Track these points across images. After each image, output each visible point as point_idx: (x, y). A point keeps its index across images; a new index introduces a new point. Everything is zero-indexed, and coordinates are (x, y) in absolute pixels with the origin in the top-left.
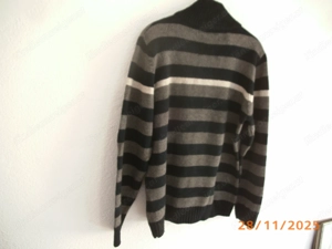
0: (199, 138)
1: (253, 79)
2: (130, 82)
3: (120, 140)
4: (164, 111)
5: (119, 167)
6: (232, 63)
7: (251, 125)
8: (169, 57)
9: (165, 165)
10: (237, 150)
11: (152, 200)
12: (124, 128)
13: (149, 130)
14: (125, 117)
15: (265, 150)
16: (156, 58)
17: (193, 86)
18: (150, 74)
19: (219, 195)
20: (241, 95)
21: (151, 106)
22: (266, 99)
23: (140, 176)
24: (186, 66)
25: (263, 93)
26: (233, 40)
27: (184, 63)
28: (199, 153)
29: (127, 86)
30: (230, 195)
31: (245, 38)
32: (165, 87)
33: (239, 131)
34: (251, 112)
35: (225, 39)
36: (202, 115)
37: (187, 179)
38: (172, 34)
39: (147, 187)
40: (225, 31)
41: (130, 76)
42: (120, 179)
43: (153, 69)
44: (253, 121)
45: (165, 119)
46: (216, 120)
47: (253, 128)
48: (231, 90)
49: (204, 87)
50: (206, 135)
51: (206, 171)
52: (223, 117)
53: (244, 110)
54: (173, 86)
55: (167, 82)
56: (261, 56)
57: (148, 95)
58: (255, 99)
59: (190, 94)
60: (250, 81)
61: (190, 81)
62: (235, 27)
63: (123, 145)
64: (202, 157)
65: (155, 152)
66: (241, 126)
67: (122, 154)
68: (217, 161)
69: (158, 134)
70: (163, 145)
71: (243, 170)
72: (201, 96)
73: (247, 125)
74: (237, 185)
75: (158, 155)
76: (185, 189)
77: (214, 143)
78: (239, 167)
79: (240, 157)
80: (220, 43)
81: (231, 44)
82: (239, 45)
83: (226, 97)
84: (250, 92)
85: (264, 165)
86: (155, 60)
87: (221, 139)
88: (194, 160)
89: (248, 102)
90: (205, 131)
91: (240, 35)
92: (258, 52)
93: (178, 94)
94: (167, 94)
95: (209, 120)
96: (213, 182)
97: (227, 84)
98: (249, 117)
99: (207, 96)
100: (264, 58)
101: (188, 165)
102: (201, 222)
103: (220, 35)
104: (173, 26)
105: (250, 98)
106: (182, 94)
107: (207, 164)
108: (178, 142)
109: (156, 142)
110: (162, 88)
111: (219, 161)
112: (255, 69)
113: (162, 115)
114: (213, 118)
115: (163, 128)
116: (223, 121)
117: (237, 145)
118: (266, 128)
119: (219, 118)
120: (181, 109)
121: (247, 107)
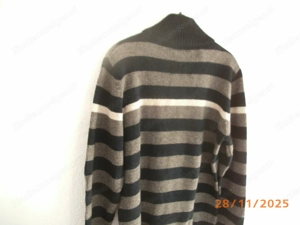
0: (174, 162)
1: (229, 96)
2: (97, 108)
3: (87, 173)
4: (136, 137)
6: (206, 81)
7: (229, 145)
8: (138, 79)
9: (139, 194)
10: (215, 170)
12: (91, 158)
13: (119, 159)
14: (92, 147)
15: (244, 169)
16: (124, 80)
17: (166, 107)
18: (118, 99)
19: (199, 216)
20: (217, 113)
21: (121, 133)
22: (243, 116)
23: (113, 208)
24: (157, 87)
25: (240, 110)
26: (207, 56)
27: (155, 83)
28: (175, 177)
30: (210, 216)
31: (219, 53)
32: (136, 111)
33: (217, 152)
34: (228, 132)
35: (198, 55)
36: (178, 137)
37: (163, 205)
38: (140, 53)
39: (120, 220)
40: (198, 48)
41: (95, 101)
42: (90, 215)
43: (120, 93)
44: (231, 141)
45: (136, 146)
46: (192, 141)
47: (232, 147)
49: (178, 108)
50: (182, 157)
51: (184, 196)
52: (198, 138)
53: (221, 130)
54: (145, 109)
55: (136, 106)
56: (236, 72)
57: (116, 122)
59: (163, 116)
60: (226, 98)
61: (162, 102)
62: (208, 43)
63: (91, 177)
64: (179, 181)
65: (127, 182)
66: (219, 147)
67: (90, 188)
68: (194, 184)
69: (129, 163)
70: (136, 174)
71: (223, 189)
72: (175, 117)
73: (225, 145)
74: (217, 207)
75: (131, 185)
76: (163, 217)
77: (191, 166)
78: (218, 188)
79: (219, 178)
80: (193, 60)
81: (205, 60)
82: (212, 61)
83: (201, 116)
84: (226, 110)
85: (244, 185)
86: (123, 82)
87: (198, 161)
88: (170, 186)
89: (224, 121)
90: (180, 154)
91: (213, 51)
92: (233, 68)
93: (149, 117)
94: (138, 119)
95: (185, 142)
96: (191, 206)
97: (202, 103)
98: (227, 137)
99: (181, 117)
100: (240, 74)
101: (164, 191)
103: (193, 51)
104: (141, 44)
105: (227, 117)
106: (154, 117)
107: (184, 188)
108: (152, 167)
109: (128, 171)
110: (132, 112)
111: (196, 184)
112: (230, 85)
113: (133, 142)
114: (188, 139)
115: (135, 155)
116: (199, 142)
117: (215, 166)
118: (244, 147)
119: (195, 139)
120: (154, 133)
121: (224, 126)
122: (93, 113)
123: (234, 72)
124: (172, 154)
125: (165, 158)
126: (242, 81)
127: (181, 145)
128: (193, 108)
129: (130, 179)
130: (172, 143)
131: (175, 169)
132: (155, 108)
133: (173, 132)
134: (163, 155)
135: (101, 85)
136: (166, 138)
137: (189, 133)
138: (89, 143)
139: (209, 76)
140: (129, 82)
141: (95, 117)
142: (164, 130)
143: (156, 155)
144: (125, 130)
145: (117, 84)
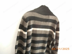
0: (40, 45)
2: (20, 30)
3: (16, 48)
4: (30, 39)
6: (50, 24)
7: (54, 41)
8: (32, 22)
9: (30, 53)
13: (25, 45)
14: (18, 41)
16: (28, 23)
17: (39, 31)
20: (52, 32)
21: (26, 38)
22: (59, 34)
25: (58, 32)
26: (51, 17)
27: (36, 24)
31: (54, 17)
32: (31, 31)
33: (51, 43)
34: (55, 38)
35: (48, 17)
36: (41, 39)
38: (33, 15)
40: (49, 15)
43: (27, 27)
45: (30, 41)
46: (45, 40)
47: (55, 42)
49: (42, 31)
53: (53, 37)
54: (33, 31)
56: (58, 22)
57: (25, 35)
59: (38, 33)
60: (55, 29)
64: (41, 50)
72: (41, 33)
78: (50, 52)
79: (51, 49)
80: (47, 18)
81: (50, 19)
82: (52, 19)
83: (48, 33)
87: (46, 45)
88: (38, 51)
89: (54, 35)
91: (53, 16)
92: (57, 21)
93: (34, 33)
94: (31, 34)
95: (43, 40)
97: (48, 30)
99: (43, 33)
100: (59, 23)
101: (37, 53)
103: (47, 16)
104: (34, 13)
105: (55, 34)
106: (35, 33)
107: (42, 52)
108: (34, 46)
109: (27, 48)
110: (29, 32)
111: (45, 51)
112: (56, 25)
114: (44, 39)
115: (30, 43)
116: (47, 40)
117: (50, 46)
118: (58, 42)
119: (46, 39)
120: (35, 37)
122: (18, 32)
123: (57, 22)
124: (39, 43)
125: (37, 44)
126: (59, 25)
127: (42, 41)
128: (46, 31)
129: (28, 50)
130: (40, 40)
131: (40, 47)
132: (36, 31)
133: (40, 37)
134: (37, 43)
135: (21, 24)
136: (38, 39)
137: (44, 37)
138: (17, 40)
139: (51, 23)
141: (19, 33)
142: (38, 37)
143: (35, 43)
145: (26, 24)
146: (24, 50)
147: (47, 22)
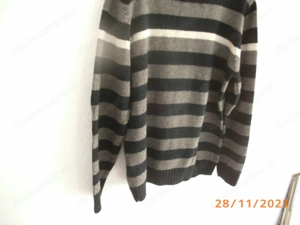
0: (182, 97)
1: (241, 30)
2: (103, 35)
3: (94, 102)
4: (143, 68)
5: (94, 133)
6: (218, 13)
7: (237, 82)
8: (146, 6)
9: (145, 128)
10: (221, 109)
11: (132, 165)
12: (98, 88)
13: (126, 91)
14: (98, 76)
15: (251, 108)
17: (175, 39)
19: (202, 155)
20: (227, 49)
21: (128, 63)
22: (254, 53)
23: (119, 140)
24: (167, 16)
25: (251, 47)
27: (164, 12)
28: (181, 112)
29: (99, 40)
30: (213, 155)
32: (143, 40)
33: (224, 90)
34: (237, 68)
36: (186, 72)
37: (169, 140)
39: (126, 152)
41: (101, 28)
42: (96, 145)
43: (128, 19)
44: (240, 78)
45: (144, 77)
46: (200, 77)
47: (240, 85)
48: (217, 44)
49: (187, 40)
51: (189, 132)
52: (207, 74)
53: (231, 66)
54: (153, 39)
55: (145, 34)
56: (251, 4)
57: (124, 50)
58: (242, 53)
59: (171, 48)
60: (237, 32)
61: (171, 33)
63: (97, 107)
64: (185, 117)
65: (134, 114)
66: (227, 83)
67: (97, 118)
68: (200, 121)
69: (136, 95)
70: (142, 107)
71: (227, 130)
72: (184, 50)
73: (233, 82)
74: (220, 145)
75: (138, 117)
76: (167, 152)
77: (198, 103)
78: (223, 127)
79: (224, 116)
83: (211, 51)
84: (236, 44)
85: (249, 124)
86: (131, 7)
87: (205, 98)
88: (176, 121)
89: (235, 57)
90: (187, 90)
93: (157, 49)
94: (146, 49)
95: (192, 77)
96: (195, 143)
97: (212, 37)
98: (235, 73)
99: (190, 50)
100: (254, 6)
101: (170, 126)
102: (183, 183)
105: (237, 52)
106: (162, 49)
107: (190, 125)
108: (159, 102)
109: (135, 103)
110: (140, 42)
111: (202, 121)
112: (243, 18)
113: (140, 73)
114: (196, 75)
115: (142, 86)
116: (207, 78)
117: (221, 104)
118: (252, 86)
119: (203, 75)
120: (161, 66)
121: (234, 62)
123: (248, 5)
124: (179, 90)
125: (172, 93)
126: (255, 15)
127: (189, 80)
128: (203, 41)
129: (137, 111)
130: (179, 77)
131: (180, 105)
132: (164, 39)
133: (181, 66)
134: (170, 89)
135: (107, 10)
136: (175, 72)
137: (197, 68)
139: (221, 8)
140: (137, 8)
141: (102, 45)
142: (172, 63)
143: (163, 90)
144: (133, 60)
145: (125, 9)
146: (121, 108)
147: (204, 5)
